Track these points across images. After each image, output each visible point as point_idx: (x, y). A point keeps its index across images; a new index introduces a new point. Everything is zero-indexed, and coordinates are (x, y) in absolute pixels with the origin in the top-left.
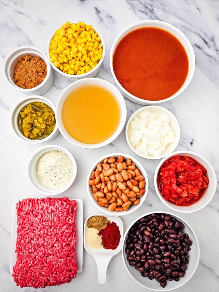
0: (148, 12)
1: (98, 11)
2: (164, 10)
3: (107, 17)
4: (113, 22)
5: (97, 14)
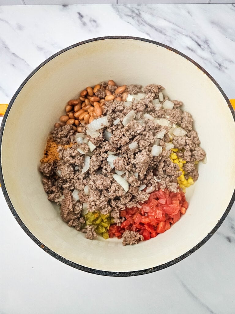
0: (135, 16)
1: (81, 16)
2: (153, 14)
3: (90, 21)
4: (97, 26)
5: (80, 18)
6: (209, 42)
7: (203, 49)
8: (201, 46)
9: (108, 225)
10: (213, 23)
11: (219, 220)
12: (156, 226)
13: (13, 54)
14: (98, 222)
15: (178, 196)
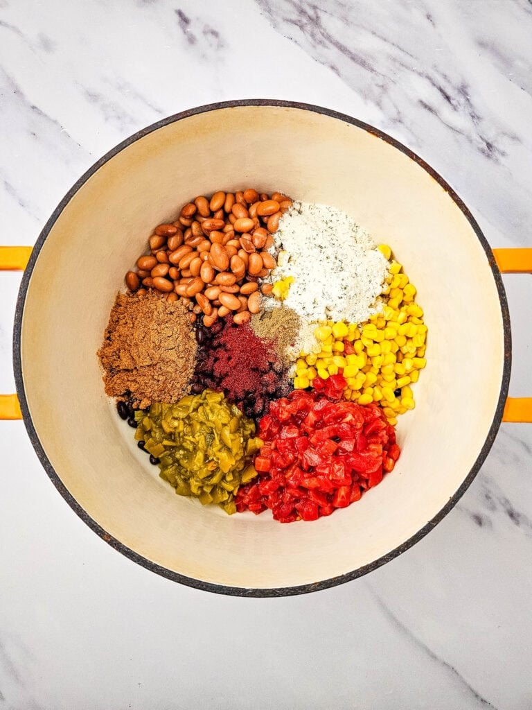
0: (306, 24)
1: (184, 19)
2: (346, 20)
3: (205, 33)
4: (221, 46)
5: (181, 25)
6: (469, 91)
7: (455, 108)
8: (452, 101)
9: (235, 488)
10: (482, 44)
11: (452, 496)
12: (331, 494)
13: (34, 107)
14: (215, 480)
15: (380, 435)
